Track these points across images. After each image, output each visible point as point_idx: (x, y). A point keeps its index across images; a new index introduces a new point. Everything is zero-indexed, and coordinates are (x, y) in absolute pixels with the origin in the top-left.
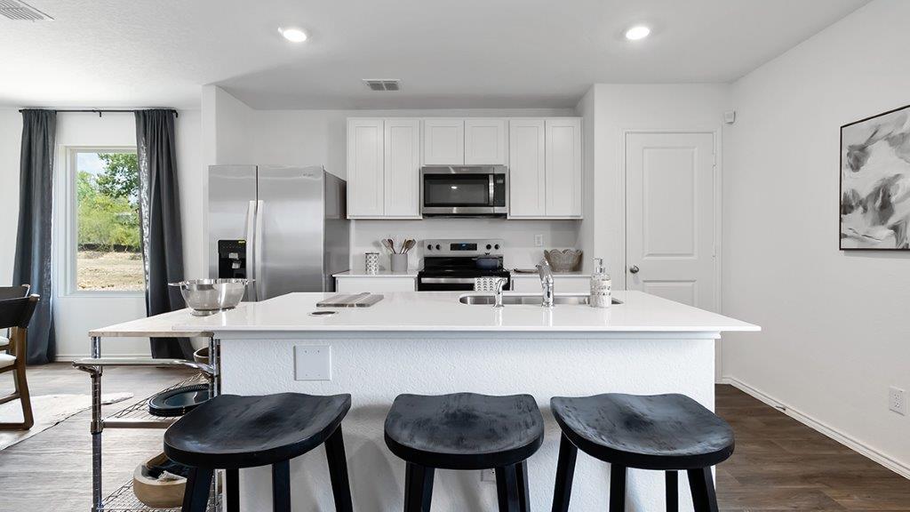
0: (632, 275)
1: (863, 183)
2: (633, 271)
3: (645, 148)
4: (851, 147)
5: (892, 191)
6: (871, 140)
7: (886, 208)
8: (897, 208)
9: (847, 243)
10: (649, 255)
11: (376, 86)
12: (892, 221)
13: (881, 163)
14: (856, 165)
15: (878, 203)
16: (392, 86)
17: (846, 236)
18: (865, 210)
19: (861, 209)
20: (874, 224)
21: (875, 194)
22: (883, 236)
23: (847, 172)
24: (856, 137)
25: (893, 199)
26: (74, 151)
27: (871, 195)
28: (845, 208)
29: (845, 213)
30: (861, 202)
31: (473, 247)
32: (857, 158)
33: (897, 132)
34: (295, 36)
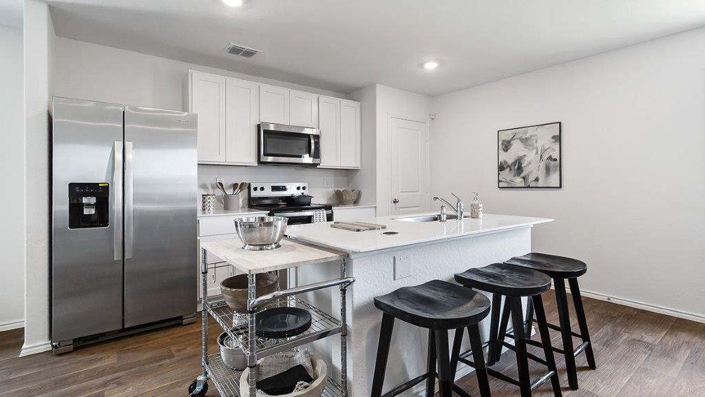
1: (509, 157)
3: (399, 127)
4: (503, 141)
5: (522, 162)
6: (513, 139)
7: (520, 170)
8: (524, 169)
9: (502, 185)
11: (235, 51)
12: (522, 175)
13: (517, 150)
14: (506, 149)
15: (516, 167)
16: (249, 54)
17: (501, 181)
18: (511, 169)
19: (508, 169)
20: (514, 176)
21: (515, 163)
22: (519, 181)
23: (501, 152)
24: (506, 136)
25: (523, 165)
27: (512, 163)
28: (501, 168)
29: (501, 171)
30: (508, 166)
32: (506, 146)
33: (524, 137)
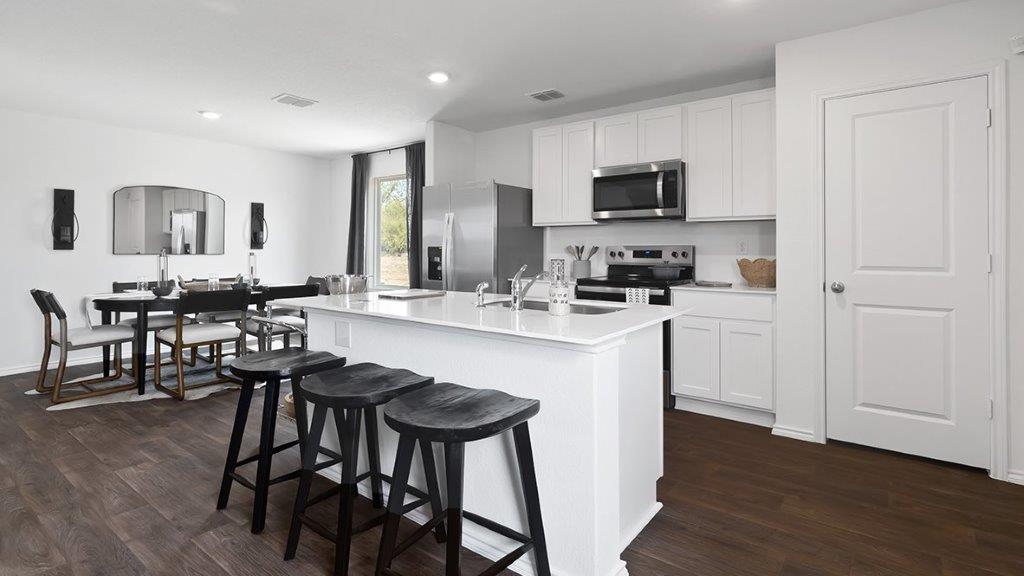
0: (834, 295)
2: (838, 290)
3: (858, 116)
10: (863, 268)
11: (542, 97)
16: (554, 95)
26: (379, 181)
31: (657, 254)
34: (439, 78)
